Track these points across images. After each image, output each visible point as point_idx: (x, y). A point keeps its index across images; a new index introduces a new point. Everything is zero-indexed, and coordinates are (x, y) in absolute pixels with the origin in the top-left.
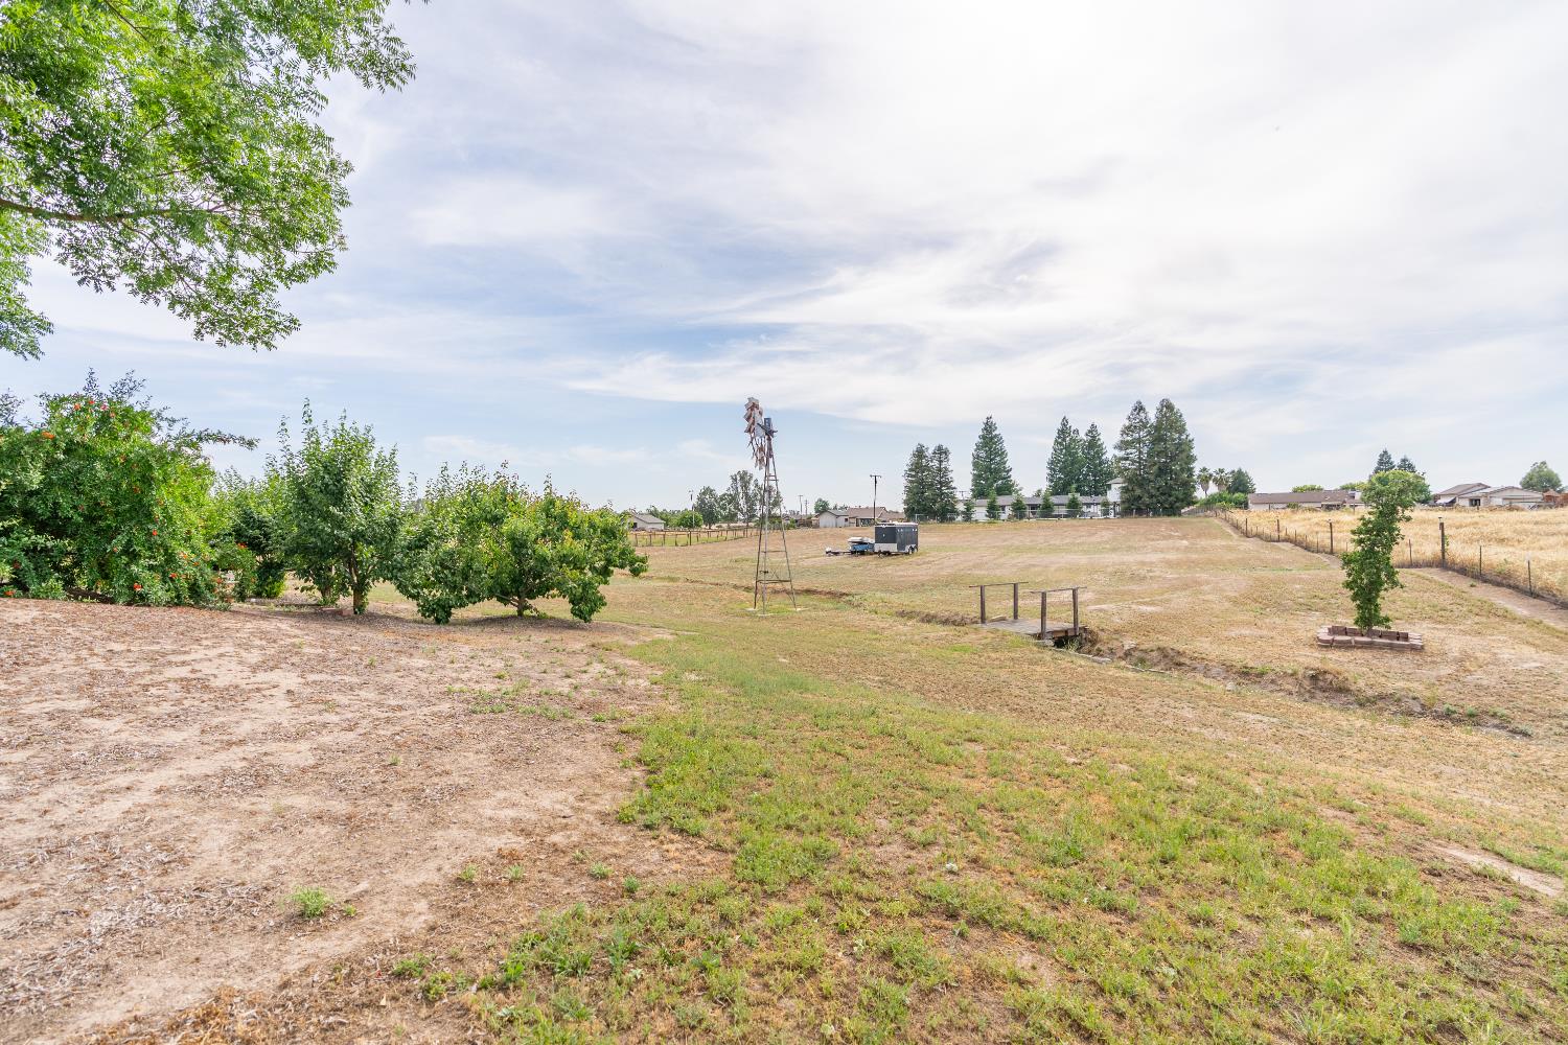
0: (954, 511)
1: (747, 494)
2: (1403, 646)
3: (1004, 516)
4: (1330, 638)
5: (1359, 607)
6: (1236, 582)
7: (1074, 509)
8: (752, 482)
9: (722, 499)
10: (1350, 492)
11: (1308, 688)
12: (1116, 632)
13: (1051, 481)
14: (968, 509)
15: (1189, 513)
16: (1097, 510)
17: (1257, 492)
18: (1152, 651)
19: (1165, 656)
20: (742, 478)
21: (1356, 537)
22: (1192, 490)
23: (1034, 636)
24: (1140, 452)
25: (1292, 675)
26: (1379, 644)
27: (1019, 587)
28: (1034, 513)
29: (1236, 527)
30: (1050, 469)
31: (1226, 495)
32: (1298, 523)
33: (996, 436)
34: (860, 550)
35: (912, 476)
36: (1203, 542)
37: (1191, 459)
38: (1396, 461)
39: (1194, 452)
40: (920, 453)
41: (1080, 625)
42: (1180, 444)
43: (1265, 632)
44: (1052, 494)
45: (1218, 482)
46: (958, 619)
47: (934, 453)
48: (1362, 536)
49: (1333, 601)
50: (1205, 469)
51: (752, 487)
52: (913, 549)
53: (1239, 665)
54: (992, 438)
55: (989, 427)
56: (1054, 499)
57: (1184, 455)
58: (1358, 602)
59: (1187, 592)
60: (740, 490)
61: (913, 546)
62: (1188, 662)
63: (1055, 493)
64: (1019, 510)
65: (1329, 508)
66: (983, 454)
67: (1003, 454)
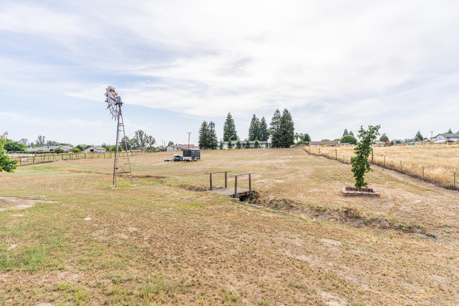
0: (216, 145)
1: (141, 139)
2: (373, 195)
3: (234, 148)
4: (347, 192)
5: (357, 179)
6: (309, 170)
7: (257, 145)
8: (144, 134)
9: (131, 141)
10: (337, 141)
11: (344, 217)
12: (267, 192)
13: (250, 136)
14: (221, 145)
15: (292, 147)
16: (264, 146)
17: (312, 141)
18: (281, 201)
19: (286, 203)
20: (140, 133)
21: (356, 151)
22: (293, 139)
23: (231, 196)
24: (278, 126)
25: (337, 211)
26: (365, 194)
27: (228, 174)
28: (244, 147)
29: (307, 151)
30: (250, 132)
31: (303, 142)
32: (325, 150)
33: (232, 120)
34: (178, 159)
35: (202, 133)
36: (297, 156)
37: (293, 129)
38: (349, 132)
39: (294, 127)
40: (204, 125)
41: (252, 190)
42: (290, 124)
43: (322, 190)
44: (250, 140)
45: (301, 138)
46: (203, 188)
47: (210, 124)
48: (358, 151)
49: (342, 176)
50: (297, 133)
51: (144, 136)
52: (198, 159)
53: (315, 206)
54: (230, 120)
55: (229, 117)
56: (251, 142)
57: (291, 128)
58: (356, 177)
59: (293, 174)
60: (139, 137)
61: (198, 158)
62: (295, 205)
63: (251, 140)
64: (239, 145)
65: (333, 146)
66: (227, 126)
67: (234, 126)
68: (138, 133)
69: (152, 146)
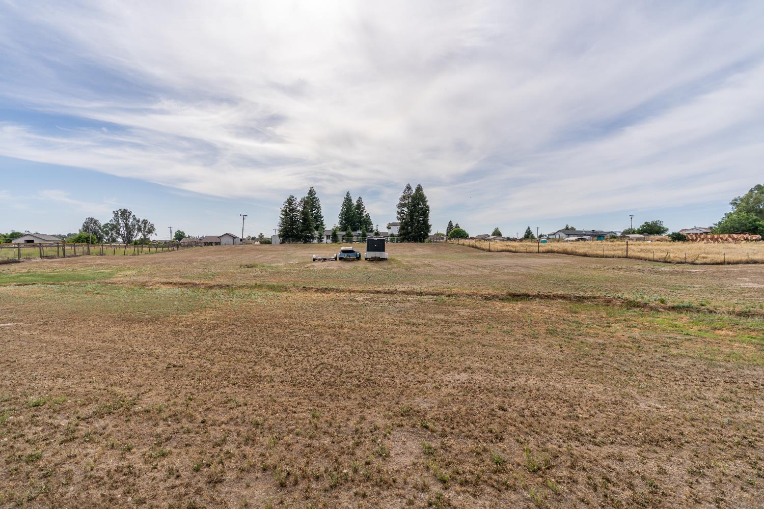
0: (311, 236)
1: (127, 225)
7: (349, 238)
8: (131, 216)
9: (104, 227)
13: (341, 224)
20: (123, 214)
30: (341, 218)
33: (316, 198)
51: (131, 220)
55: (312, 192)
56: (339, 233)
60: (120, 221)
63: (341, 230)
68: (120, 214)
69: (147, 237)
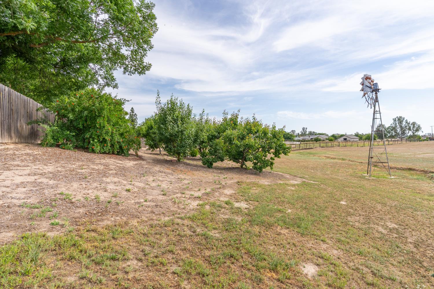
1: (401, 126)
9: (388, 129)
20: (399, 119)
60: (397, 124)
68: (397, 120)
69: (416, 134)
